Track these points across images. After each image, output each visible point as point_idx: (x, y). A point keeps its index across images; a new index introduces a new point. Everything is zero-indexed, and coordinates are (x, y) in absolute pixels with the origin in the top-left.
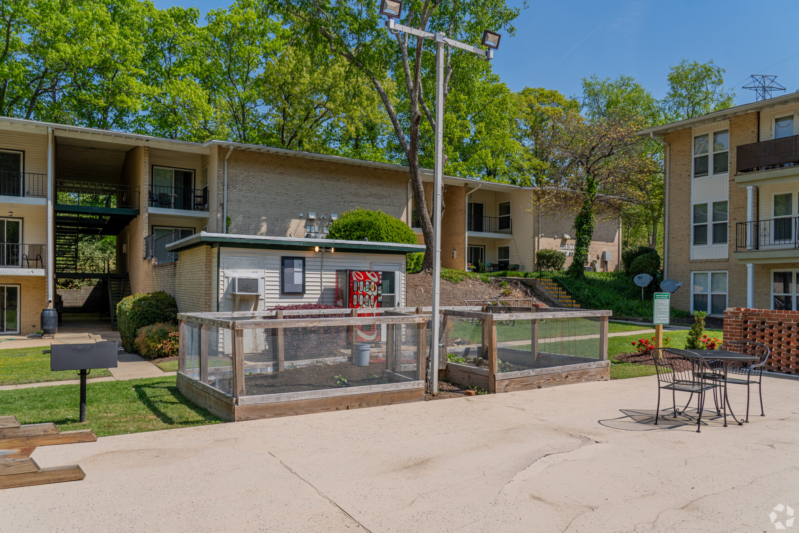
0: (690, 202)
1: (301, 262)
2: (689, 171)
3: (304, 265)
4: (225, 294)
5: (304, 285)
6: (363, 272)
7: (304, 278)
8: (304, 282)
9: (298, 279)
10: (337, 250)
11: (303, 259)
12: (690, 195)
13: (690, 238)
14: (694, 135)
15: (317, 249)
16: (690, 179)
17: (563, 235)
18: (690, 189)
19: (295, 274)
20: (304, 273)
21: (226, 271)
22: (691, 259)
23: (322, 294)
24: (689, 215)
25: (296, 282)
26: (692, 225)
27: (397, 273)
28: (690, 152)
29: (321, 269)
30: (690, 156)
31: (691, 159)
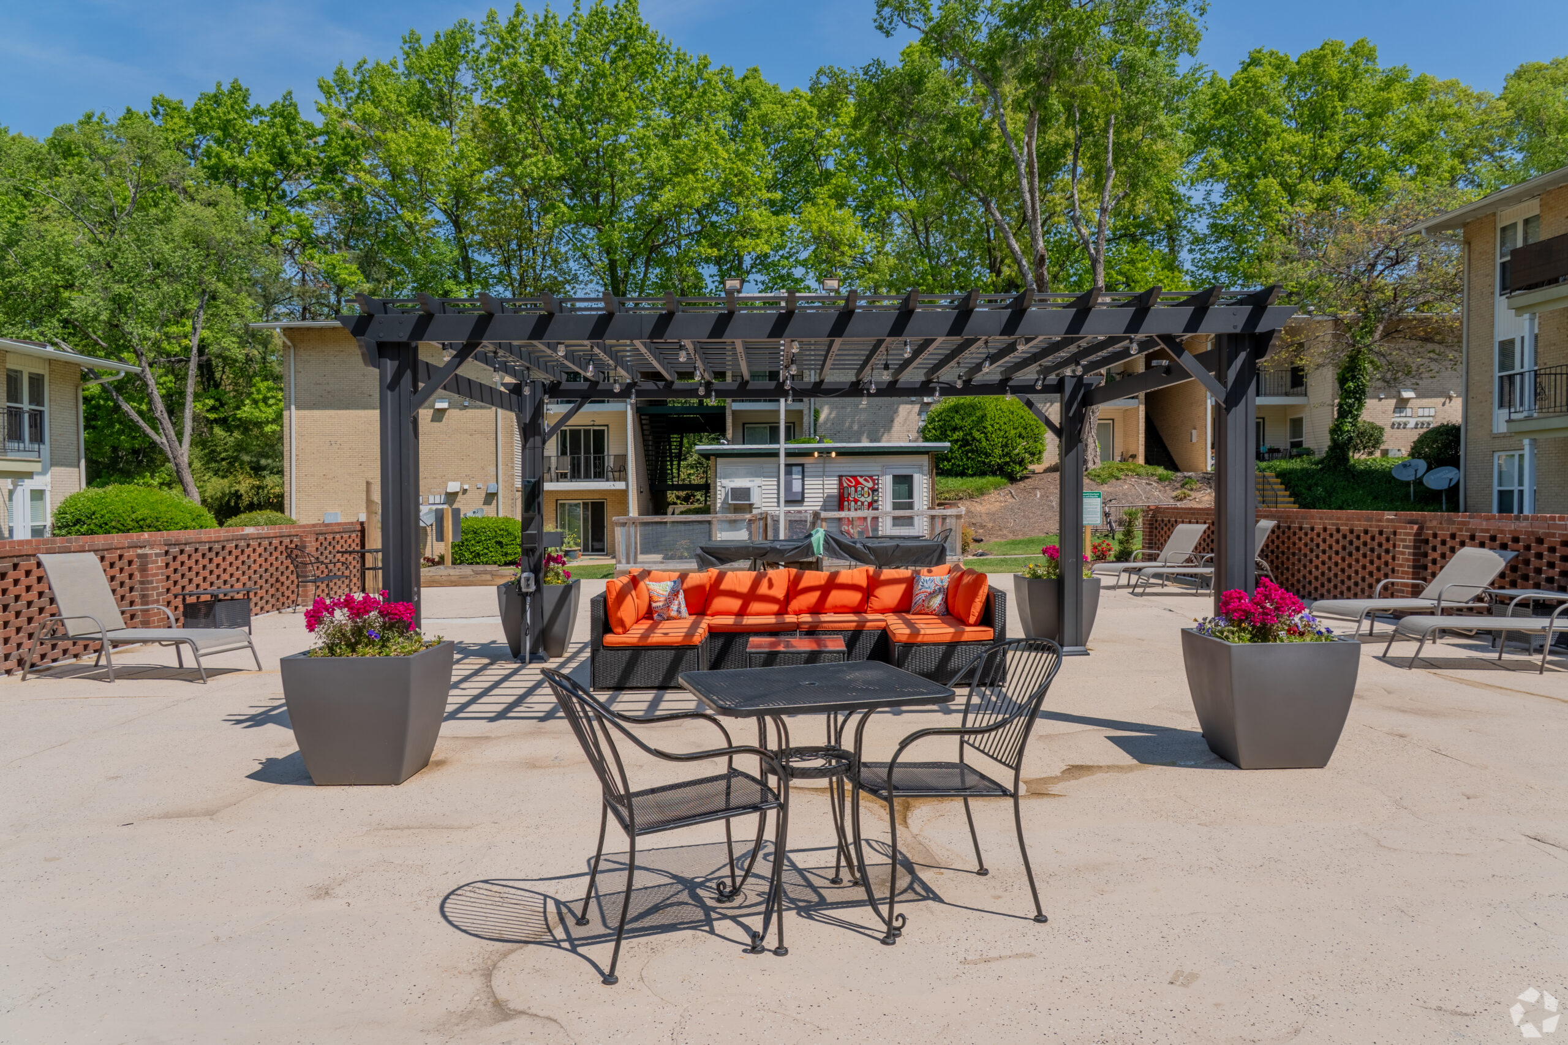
0: (1492, 337)
1: (800, 468)
2: (1492, 286)
3: (803, 472)
4: (722, 503)
5: (803, 493)
6: (854, 477)
7: (803, 485)
8: (803, 489)
9: (797, 486)
10: (839, 454)
11: (802, 465)
12: (1493, 326)
13: (1492, 398)
14: (1500, 225)
15: (816, 454)
16: (1493, 299)
17: (1399, 392)
18: (1493, 316)
19: (794, 482)
20: (803, 479)
21: (723, 481)
22: (1495, 431)
23: (825, 501)
24: (1492, 359)
25: (794, 490)
26: (1497, 374)
27: (917, 477)
28: (1494, 254)
29: (823, 474)
30: (1494, 260)
31: (1494, 266)
